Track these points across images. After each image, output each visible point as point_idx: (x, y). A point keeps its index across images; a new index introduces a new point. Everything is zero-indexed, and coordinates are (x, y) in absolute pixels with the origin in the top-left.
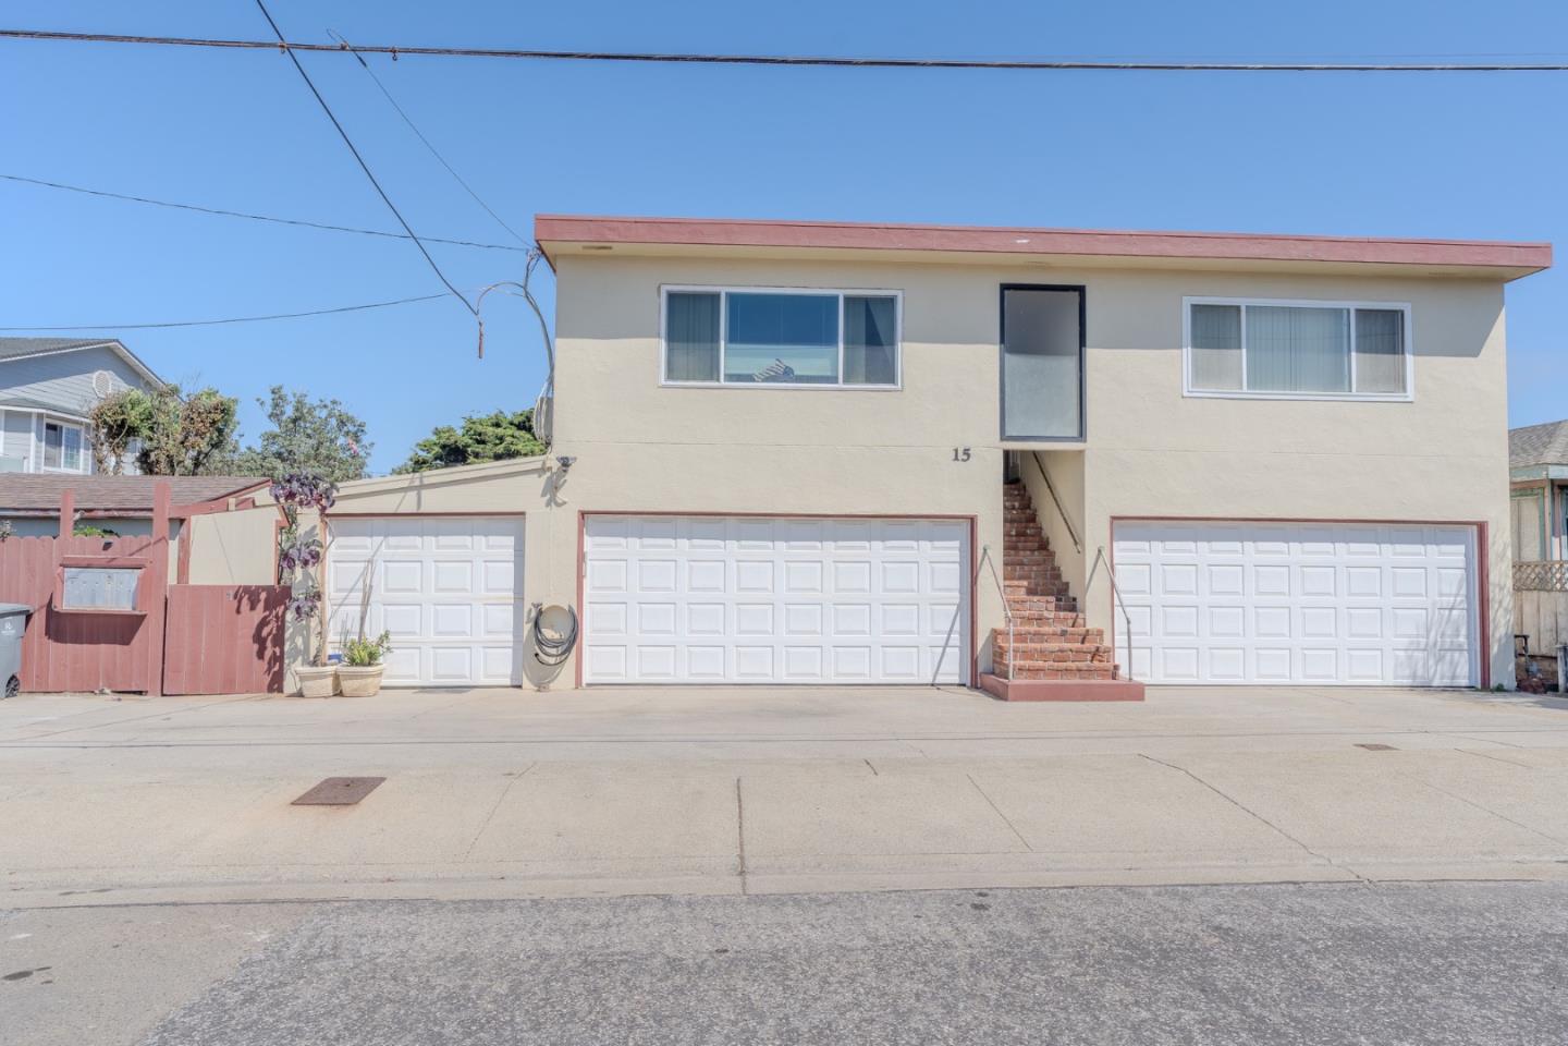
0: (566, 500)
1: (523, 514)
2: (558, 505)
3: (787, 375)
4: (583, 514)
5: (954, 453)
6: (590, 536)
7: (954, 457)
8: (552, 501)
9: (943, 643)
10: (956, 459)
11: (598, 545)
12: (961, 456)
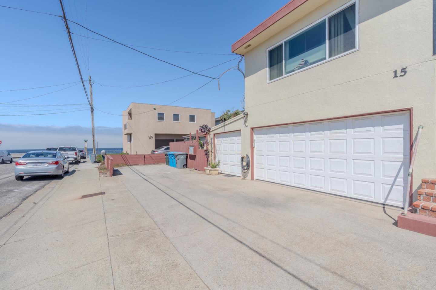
0: (248, 125)
1: (240, 130)
2: (247, 127)
3: (306, 63)
4: (252, 129)
5: (394, 73)
6: (256, 135)
7: (393, 75)
8: (246, 126)
9: (391, 183)
10: (396, 76)
11: (259, 138)
12: (399, 73)
